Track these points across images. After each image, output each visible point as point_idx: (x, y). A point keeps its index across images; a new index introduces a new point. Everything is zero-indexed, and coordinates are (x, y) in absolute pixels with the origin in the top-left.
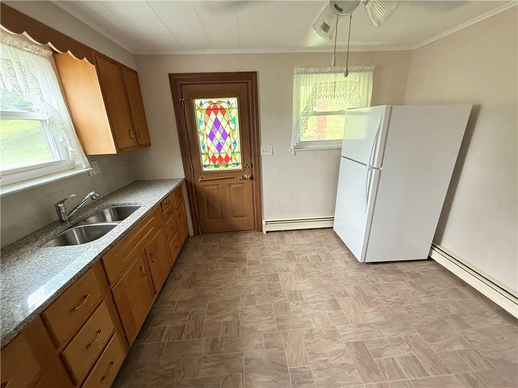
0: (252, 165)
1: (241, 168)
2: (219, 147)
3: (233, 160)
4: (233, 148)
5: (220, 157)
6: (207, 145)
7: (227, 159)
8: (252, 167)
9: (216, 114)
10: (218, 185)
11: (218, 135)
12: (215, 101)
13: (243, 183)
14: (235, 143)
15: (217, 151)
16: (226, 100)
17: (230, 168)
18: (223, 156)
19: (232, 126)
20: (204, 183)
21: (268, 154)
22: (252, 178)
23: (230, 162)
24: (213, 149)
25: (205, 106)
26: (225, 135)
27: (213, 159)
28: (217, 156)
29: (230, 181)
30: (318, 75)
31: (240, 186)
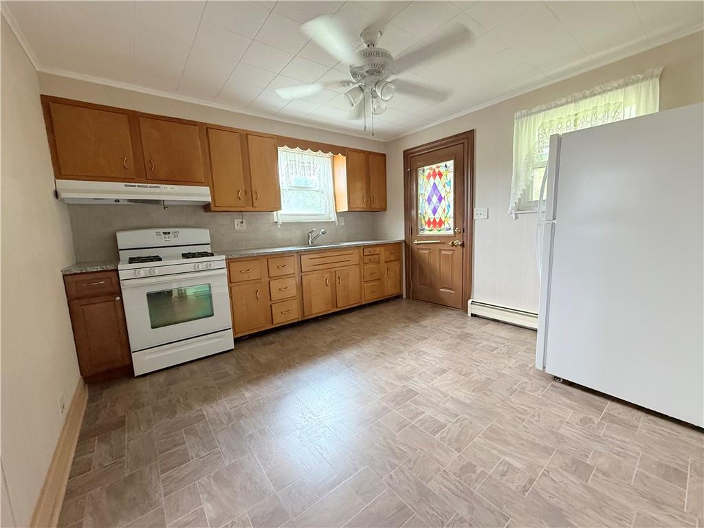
0: (463, 229)
1: (452, 233)
2: (435, 211)
3: (446, 223)
4: (446, 211)
5: (435, 220)
6: (425, 210)
7: (441, 223)
8: (463, 232)
9: (434, 179)
10: (430, 249)
11: (435, 199)
12: (434, 166)
13: (454, 250)
14: (449, 206)
15: (432, 214)
16: (443, 164)
17: (443, 233)
18: (437, 220)
19: (448, 188)
20: (418, 246)
21: (482, 217)
22: (463, 245)
23: (443, 227)
24: (430, 212)
25: (427, 172)
26: (440, 199)
27: (429, 223)
28: (432, 220)
29: (441, 247)
30: (547, 112)
31: (450, 253)
